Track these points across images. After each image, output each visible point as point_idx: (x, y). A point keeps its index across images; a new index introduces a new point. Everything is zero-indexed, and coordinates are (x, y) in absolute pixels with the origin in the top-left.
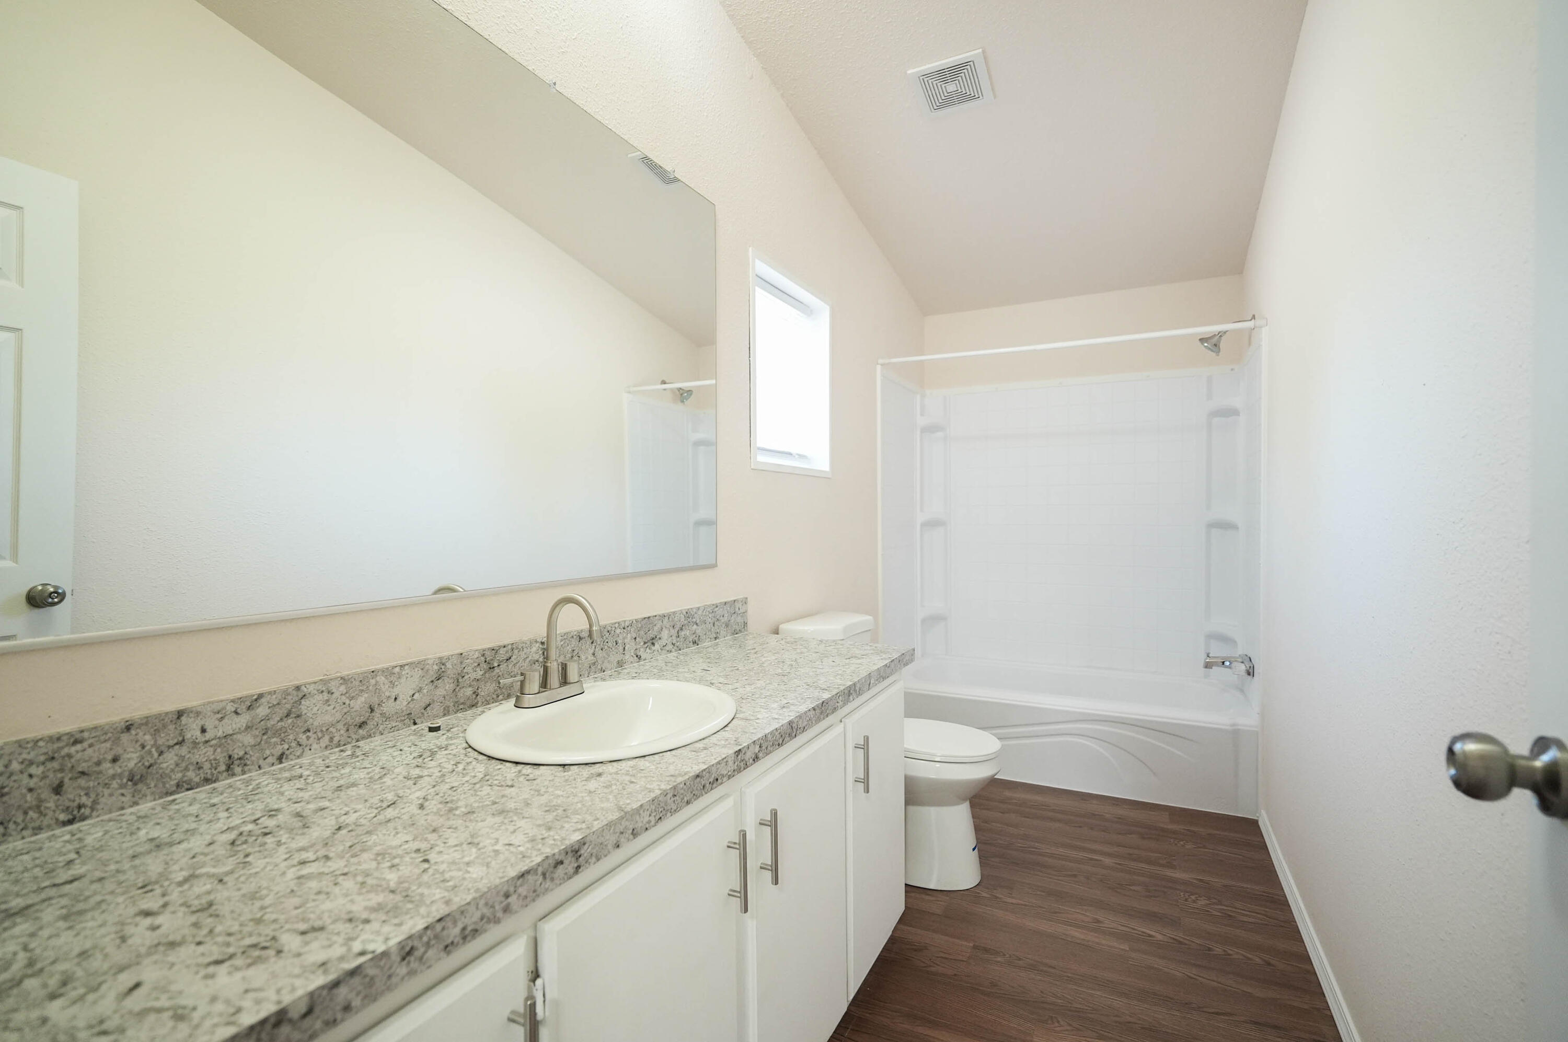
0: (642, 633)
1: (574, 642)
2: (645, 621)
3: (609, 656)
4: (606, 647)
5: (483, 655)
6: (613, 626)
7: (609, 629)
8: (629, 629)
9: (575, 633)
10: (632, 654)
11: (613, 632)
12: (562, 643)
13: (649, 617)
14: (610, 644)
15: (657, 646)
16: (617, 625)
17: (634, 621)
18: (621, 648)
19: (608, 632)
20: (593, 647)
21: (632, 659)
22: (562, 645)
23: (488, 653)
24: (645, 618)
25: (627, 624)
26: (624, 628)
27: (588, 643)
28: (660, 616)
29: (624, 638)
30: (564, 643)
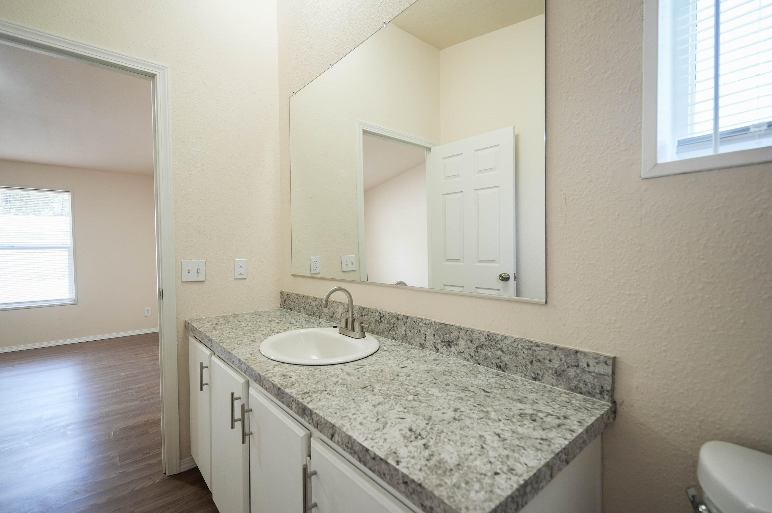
0: (440, 333)
1: (395, 319)
2: (442, 326)
3: (415, 337)
4: (413, 331)
5: (359, 309)
6: (418, 319)
7: (415, 320)
8: (429, 325)
9: (395, 315)
10: (432, 344)
11: (417, 323)
12: (389, 317)
13: (446, 324)
14: (415, 330)
15: (453, 349)
16: (420, 320)
17: (433, 322)
18: (423, 336)
19: (414, 322)
20: (405, 327)
21: (431, 348)
22: (389, 318)
23: (361, 308)
24: (442, 324)
25: (428, 322)
26: (425, 324)
27: (402, 323)
28: (456, 326)
29: (425, 331)
30: (390, 318)
